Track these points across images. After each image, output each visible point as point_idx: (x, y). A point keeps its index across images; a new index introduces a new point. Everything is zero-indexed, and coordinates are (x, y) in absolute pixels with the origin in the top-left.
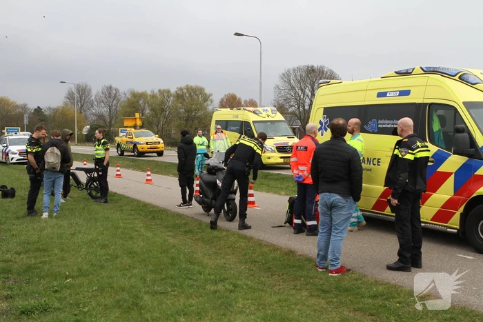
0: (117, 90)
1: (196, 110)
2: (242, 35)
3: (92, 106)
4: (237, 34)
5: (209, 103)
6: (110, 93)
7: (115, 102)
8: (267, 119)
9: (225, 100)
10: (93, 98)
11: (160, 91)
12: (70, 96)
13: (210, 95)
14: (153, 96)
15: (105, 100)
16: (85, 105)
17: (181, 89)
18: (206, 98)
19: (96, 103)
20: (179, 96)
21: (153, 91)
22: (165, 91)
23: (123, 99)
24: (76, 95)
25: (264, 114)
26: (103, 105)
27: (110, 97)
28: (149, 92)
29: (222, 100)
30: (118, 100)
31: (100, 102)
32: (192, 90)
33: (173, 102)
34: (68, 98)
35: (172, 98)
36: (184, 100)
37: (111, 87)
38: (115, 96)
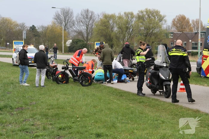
0: (92, 13)
1: (153, 28)
3: (74, 25)
5: (163, 22)
6: (87, 15)
7: (91, 22)
9: (176, 20)
10: (74, 19)
11: (125, 13)
12: (57, 17)
13: (164, 17)
14: (120, 18)
15: (83, 20)
16: (69, 24)
17: (142, 12)
18: (161, 19)
19: (76, 23)
20: (140, 18)
21: (120, 14)
22: (129, 13)
23: (97, 19)
24: (62, 17)
26: (81, 24)
27: (87, 18)
28: (117, 15)
29: (174, 20)
30: (94, 20)
31: (80, 21)
32: (150, 12)
33: (135, 22)
34: (56, 19)
35: (134, 19)
36: (144, 20)
37: (88, 11)
38: (91, 18)
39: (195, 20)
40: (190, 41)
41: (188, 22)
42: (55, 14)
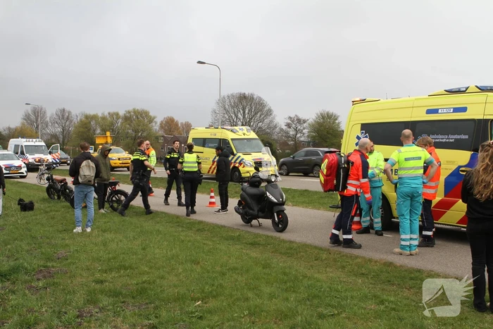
0: (69, 113)
1: (142, 130)
2: (204, 63)
3: (47, 126)
4: (199, 62)
5: (154, 124)
6: (63, 116)
7: (68, 123)
8: (243, 137)
9: (164, 123)
11: (109, 113)
12: (27, 117)
13: (154, 118)
14: (104, 118)
15: (59, 121)
16: (41, 126)
17: (129, 112)
18: (151, 120)
19: (50, 124)
20: (127, 119)
21: (103, 114)
22: (114, 113)
23: (76, 121)
24: (33, 117)
25: (241, 132)
26: (56, 125)
27: (63, 118)
28: (100, 115)
30: (71, 121)
31: (53, 124)
32: (139, 113)
33: (122, 123)
34: (25, 119)
35: (120, 120)
36: (131, 122)
37: (64, 110)
38: (68, 118)
39: (184, 122)
41: (177, 125)
42: (24, 114)
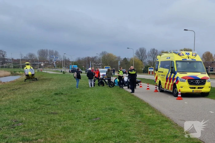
0: (157, 51)
2: (187, 30)
3: (146, 58)
4: (185, 30)
6: (154, 52)
10: (147, 54)
15: (152, 55)
16: (144, 57)
19: (148, 57)
24: (140, 53)
26: (151, 57)
27: (154, 54)
34: (137, 54)
37: (154, 49)
38: (156, 53)
40: (209, 67)
41: (211, 55)
42: (136, 51)
